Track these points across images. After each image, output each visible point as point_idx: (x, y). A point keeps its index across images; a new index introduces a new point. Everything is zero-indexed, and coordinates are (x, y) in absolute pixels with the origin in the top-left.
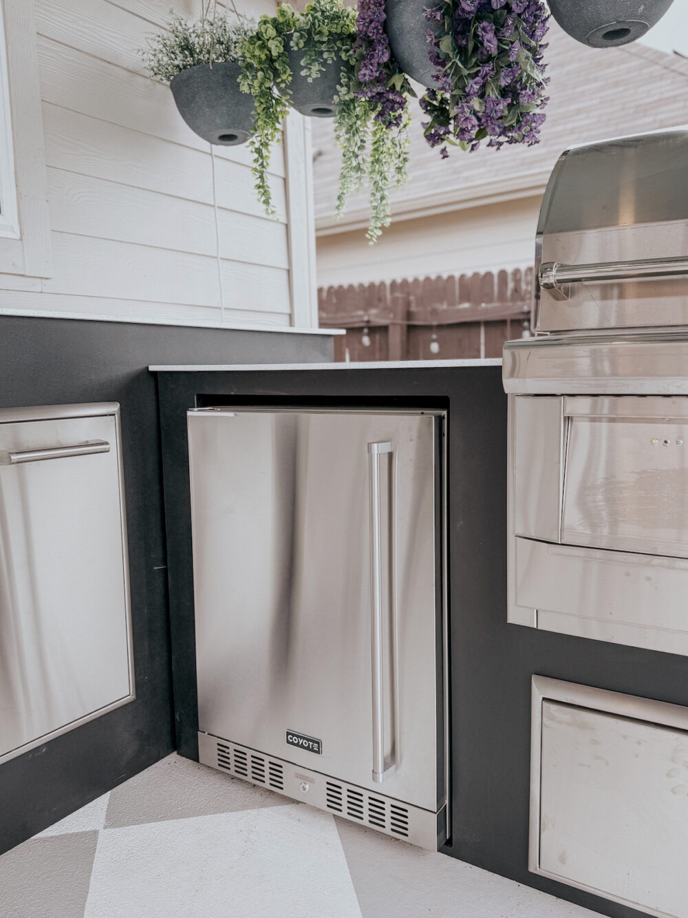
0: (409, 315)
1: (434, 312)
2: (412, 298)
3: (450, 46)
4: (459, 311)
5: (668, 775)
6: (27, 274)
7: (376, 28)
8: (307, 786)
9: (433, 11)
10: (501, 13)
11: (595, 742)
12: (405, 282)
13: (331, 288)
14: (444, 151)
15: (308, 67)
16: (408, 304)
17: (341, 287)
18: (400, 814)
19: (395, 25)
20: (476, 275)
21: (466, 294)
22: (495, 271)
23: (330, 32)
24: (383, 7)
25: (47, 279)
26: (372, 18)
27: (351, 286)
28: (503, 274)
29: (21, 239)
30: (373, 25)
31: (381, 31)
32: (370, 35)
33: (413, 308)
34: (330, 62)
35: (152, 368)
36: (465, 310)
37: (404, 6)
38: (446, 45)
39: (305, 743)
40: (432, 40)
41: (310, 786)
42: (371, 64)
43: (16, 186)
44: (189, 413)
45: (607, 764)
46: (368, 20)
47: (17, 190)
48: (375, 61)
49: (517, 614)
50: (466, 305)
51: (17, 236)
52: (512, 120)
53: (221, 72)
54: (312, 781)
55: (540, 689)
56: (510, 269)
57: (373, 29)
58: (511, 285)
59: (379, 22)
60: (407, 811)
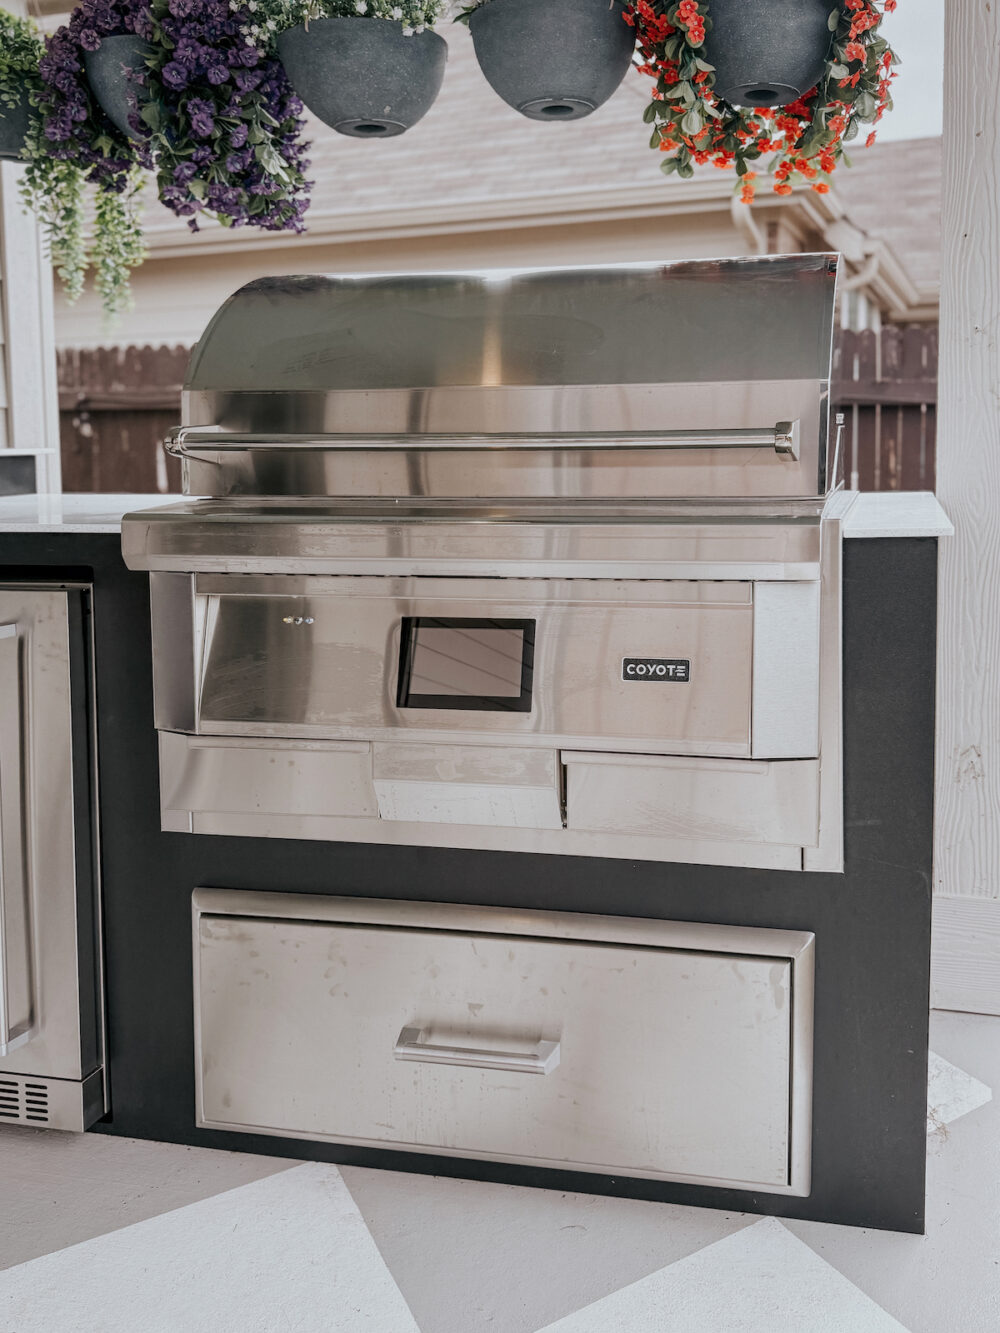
3: (157, 115)
5: (326, 976)
7: (67, 78)
9: (134, 72)
10: (225, 89)
11: (254, 954)
13: (131, 349)
14: (192, 223)
17: (148, 348)
18: (37, 1094)
19: (95, 77)
24: (75, 55)
26: (60, 65)
27: (164, 348)
30: (62, 75)
31: (74, 83)
32: (60, 86)
34: (12, 106)
40: (135, 105)
42: (64, 122)
45: (267, 976)
46: (55, 68)
48: (67, 118)
49: (172, 821)
52: (258, 207)
55: (199, 904)
57: (64, 79)
59: (70, 71)
60: (44, 1087)
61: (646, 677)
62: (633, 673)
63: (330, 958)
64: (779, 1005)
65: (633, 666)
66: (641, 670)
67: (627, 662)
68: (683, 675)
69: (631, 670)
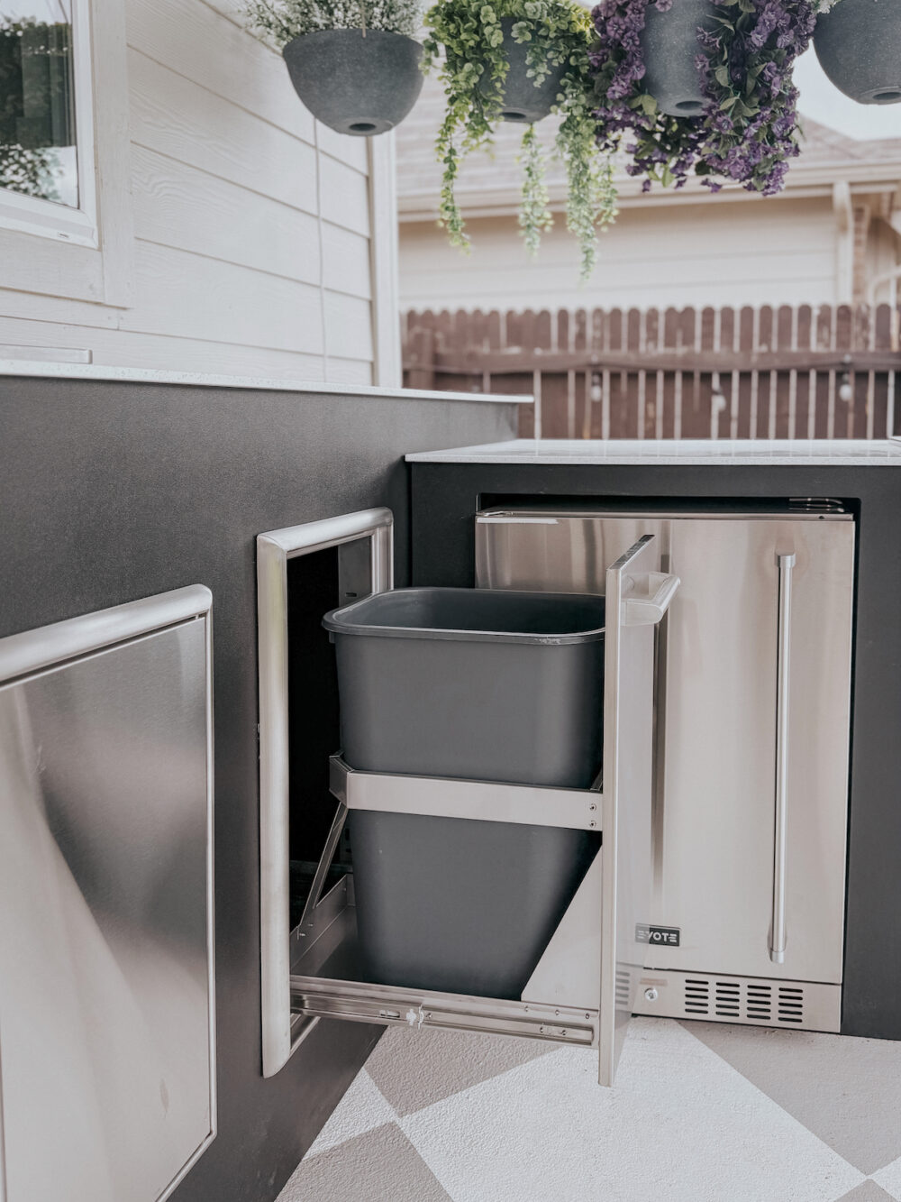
0: (437, 359)
1: (472, 357)
2: (439, 336)
3: (728, 77)
4: (507, 357)
6: (107, 303)
7: (631, 38)
8: (655, 991)
9: (710, 35)
12: (428, 315)
14: (647, 182)
15: (533, 66)
16: (435, 343)
18: (792, 999)
20: (528, 312)
21: (515, 337)
22: (554, 310)
23: (558, 27)
24: (643, 16)
25: (124, 309)
26: (628, 25)
28: (563, 315)
29: (100, 249)
30: (629, 34)
31: (637, 43)
32: (625, 45)
33: (442, 350)
35: (409, 458)
36: (515, 357)
37: (666, 19)
38: (722, 76)
39: (657, 936)
40: (704, 66)
41: (658, 991)
42: (622, 80)
43: (96, 168)
44: (479, 520)
46: (623, 27)
47: (97, 174)
48: (628, 76)
50: (515, 350)
51: (94, 244)
52: (765, 167)
53: (377, 43)
54: (662, 983)
56: (572, 309)
57: (629, 38)
58: (573, 329)
59: (634, 31)
60: (801, 991)
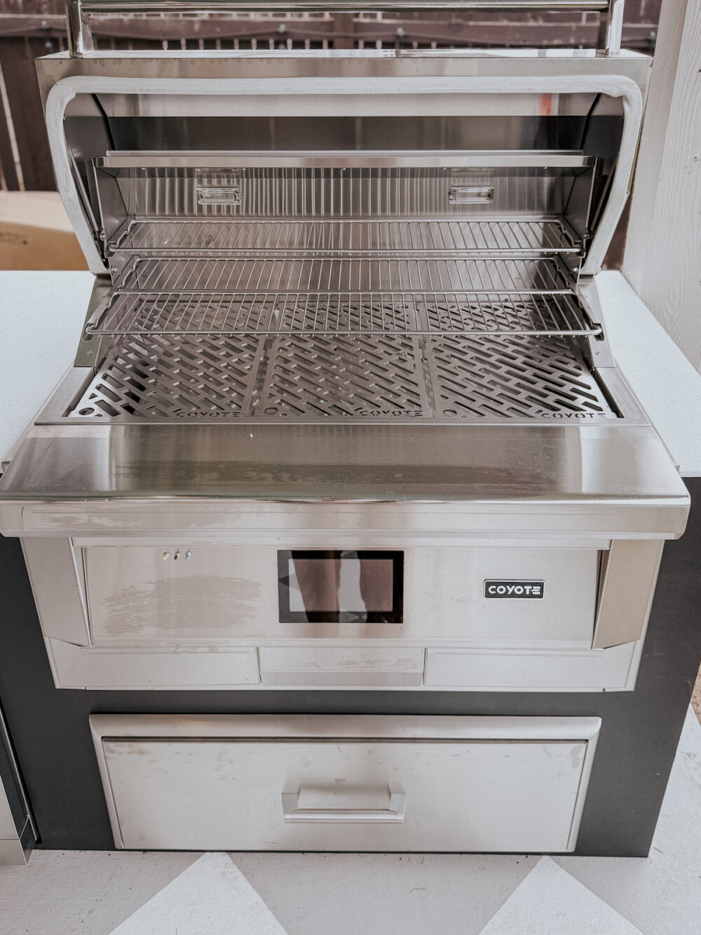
5: (217, 770)
45: (167, 772)
55: (98, 730)
61: (505, 595)
62: (494, 592)
63: (219, 760)
64: (575, 766)
65: (494, 587)
66: (501, 590)
67: (488, 584)
68: (539, 593)
69: (493, 590)
